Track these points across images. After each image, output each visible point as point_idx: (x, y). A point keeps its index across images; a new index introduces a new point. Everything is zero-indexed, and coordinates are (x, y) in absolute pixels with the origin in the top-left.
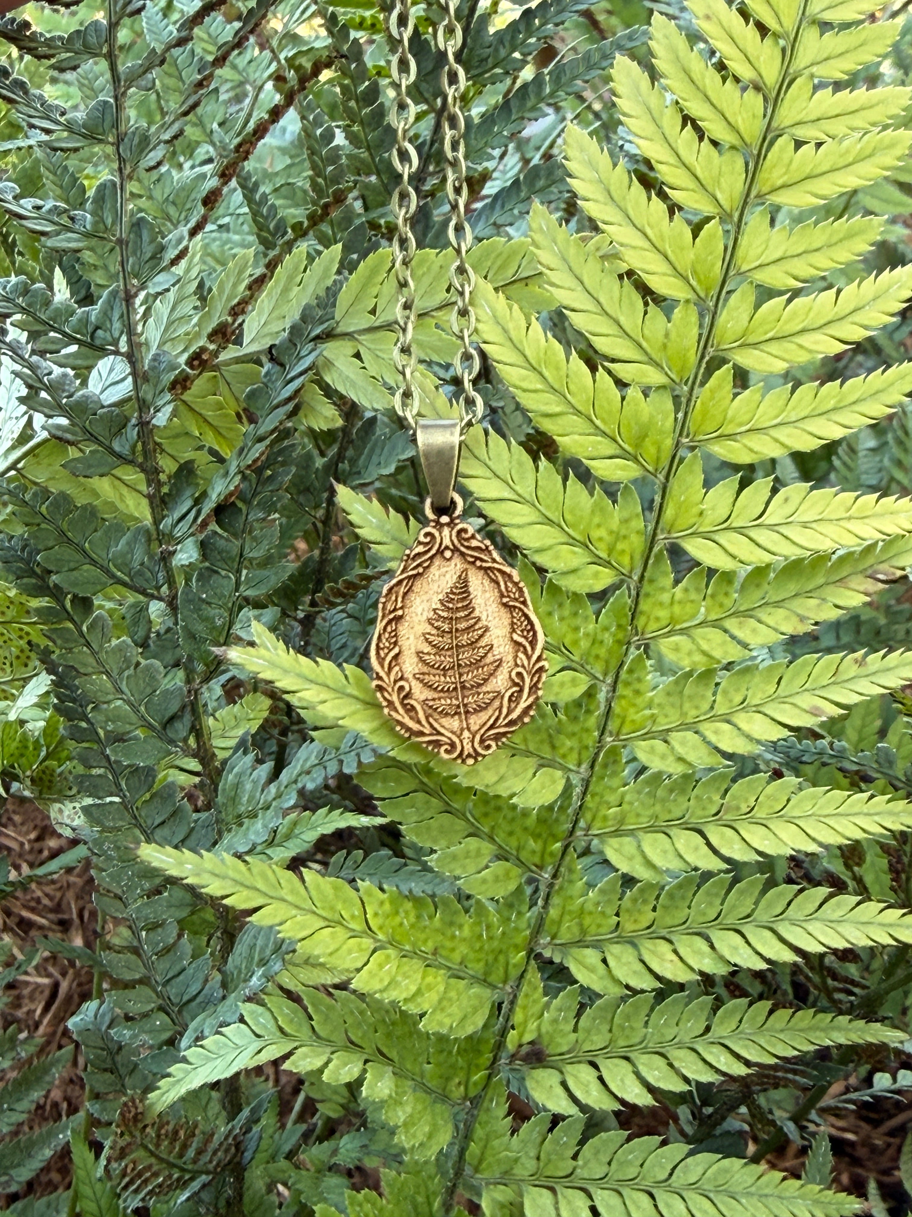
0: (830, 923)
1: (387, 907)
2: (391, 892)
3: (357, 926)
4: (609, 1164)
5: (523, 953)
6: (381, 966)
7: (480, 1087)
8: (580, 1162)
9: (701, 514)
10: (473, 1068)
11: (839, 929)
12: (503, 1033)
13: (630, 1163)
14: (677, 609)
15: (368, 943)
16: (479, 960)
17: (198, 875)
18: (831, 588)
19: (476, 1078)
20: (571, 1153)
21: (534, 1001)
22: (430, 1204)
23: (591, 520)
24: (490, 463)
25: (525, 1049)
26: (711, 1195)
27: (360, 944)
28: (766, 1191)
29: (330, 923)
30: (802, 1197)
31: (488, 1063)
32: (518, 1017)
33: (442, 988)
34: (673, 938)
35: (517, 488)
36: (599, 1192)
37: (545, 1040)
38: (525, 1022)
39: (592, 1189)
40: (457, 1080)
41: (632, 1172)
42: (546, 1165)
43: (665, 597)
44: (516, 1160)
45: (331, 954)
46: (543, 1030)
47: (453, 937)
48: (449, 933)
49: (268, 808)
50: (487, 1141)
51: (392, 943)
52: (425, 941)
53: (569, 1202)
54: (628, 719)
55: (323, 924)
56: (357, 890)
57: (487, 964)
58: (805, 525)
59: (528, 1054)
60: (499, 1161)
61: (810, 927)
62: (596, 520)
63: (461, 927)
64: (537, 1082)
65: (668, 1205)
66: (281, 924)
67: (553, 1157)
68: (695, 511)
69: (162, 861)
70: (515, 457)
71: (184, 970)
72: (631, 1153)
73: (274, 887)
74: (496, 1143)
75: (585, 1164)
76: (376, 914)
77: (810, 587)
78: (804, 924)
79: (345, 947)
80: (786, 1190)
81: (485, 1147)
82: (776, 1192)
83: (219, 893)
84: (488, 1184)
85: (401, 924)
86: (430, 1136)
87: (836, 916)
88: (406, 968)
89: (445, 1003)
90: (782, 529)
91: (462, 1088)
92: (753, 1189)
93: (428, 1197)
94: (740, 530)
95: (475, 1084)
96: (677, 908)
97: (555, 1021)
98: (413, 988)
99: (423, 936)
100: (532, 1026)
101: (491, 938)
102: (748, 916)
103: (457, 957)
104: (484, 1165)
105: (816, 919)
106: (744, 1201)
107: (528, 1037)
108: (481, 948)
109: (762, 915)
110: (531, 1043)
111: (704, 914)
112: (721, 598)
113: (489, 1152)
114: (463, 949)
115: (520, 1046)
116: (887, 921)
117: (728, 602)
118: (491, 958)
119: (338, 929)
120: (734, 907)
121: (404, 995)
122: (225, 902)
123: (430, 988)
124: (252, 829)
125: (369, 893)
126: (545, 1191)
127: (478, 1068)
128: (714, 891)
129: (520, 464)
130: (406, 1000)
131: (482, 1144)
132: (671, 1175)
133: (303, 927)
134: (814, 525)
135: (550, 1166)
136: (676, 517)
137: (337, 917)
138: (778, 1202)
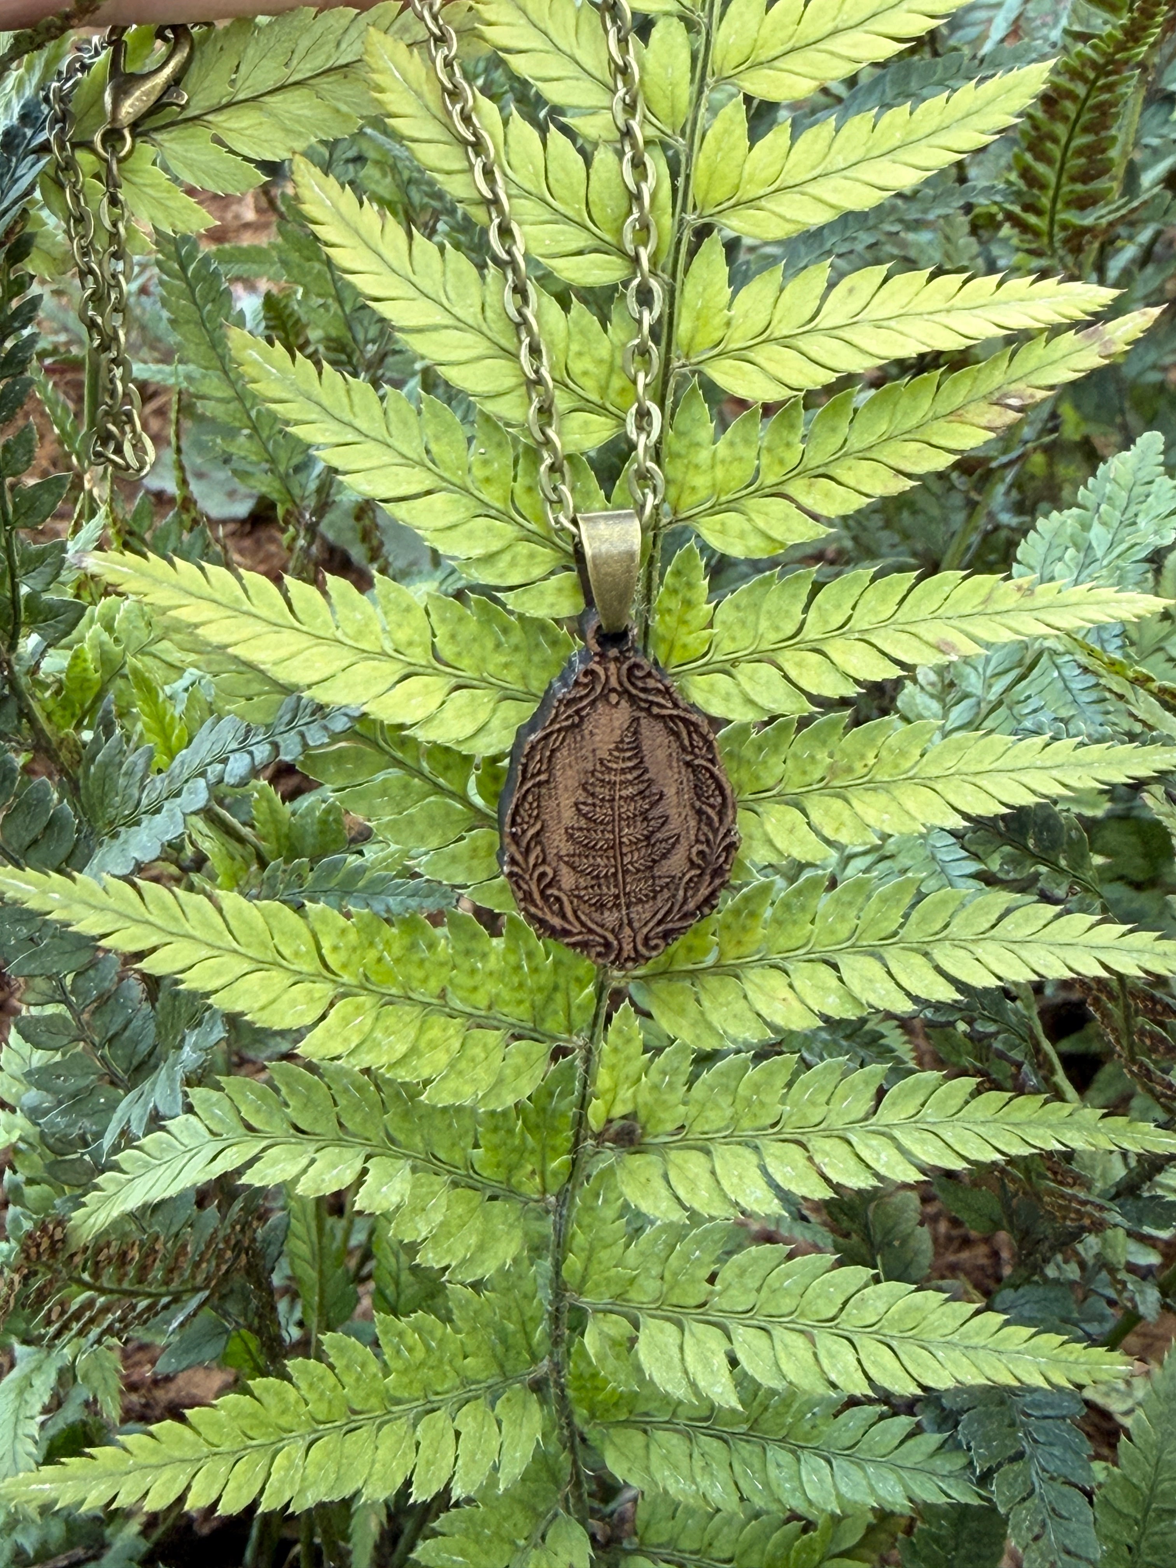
0: (1012, 944)
1: (353, 937)
2: (361, 917)
3: (309, 966)
4: (759, 1290)
5: (590, 989)
6: (346, 1021)
7: (563, 1178)
8: (718, 1287)
9: (728, 324)
10: (549, 1153)
11: (1024, 954)
12: (583, 1103)
13: (787, 1292)
14: (720, 473)
15: (324, 990)
16: (520, 1002)
17: (66, 907)
18: (942, 423)
19: (554, 1164)
20: (706, 1273)
21: (628, 1059)
22: (528, 1336)
23: (568, 348)
24: (414, 278)
25: (616, 1125)
26: (894, 1344)
27: (310, 992)
28: (974, 1342)
29: (261, 966)
30: (1034, 1352)
31: (569, 1145)
32: (603, 1079)
33: (456, 1044)
34: (790, 967)
35: (456, 310)
36: (741, 1330)
37: (642, 1115)
38: (615, 1089)
39: (732, 1326)
40: (530, 1168)
41: (787, 1304)
42: (672, 1288)
43: (703, 456)
44: (632, 1280)
45: (262, 1008)
46: (640, 1100)
47: (473, 971)
48: (466, 966)
49: (158, 811)
50: (592, 1250)
51: (365, 985)
52: (425, 980)
53: (699, 1342)
54: (678, 644)
55: (247, 966)
56: (304, 916)
57: (533, 1007)
58: (878, 325)
59: (618, 1134)
60: (608, 1280)
61: (979, 952)
62: (575, 347)
63: (484, 956)
64: (630, 1172)
65: (831, 1355)
66: (182, 971)
67: (682, 1278)
68: (718, 320)
69: (18, 889)
70: (451, 266)
71: (129, 1021)
72: (788, 1276)
73: (176, 919)
74: (604, 1255)
75: (725, 1289)
76: (335, 948)
77: (913, 422)
78: (971, 947)
79: (285, 997)
80: (1004, 1340)
81: (589, 1259)
82: (991, 1342)
83: (96, 931)
84: (596, 1311)
85: (380, 960)
86: (481, 1248)
87: (1019, 935)
88: (390, 1021)
89: (463, 1065)
90: (845, 334)
91: (538, 1179)
92: (956, 1338)
93: (523, 1323)
94: (786, 342)
95: (555, 1174)
96: (795, 923)
97: (655, 1087)
98: (402, 1049)
99: (420, 974)
100: (626, 1093)
101: (535, 970)
102: (895, 934)
103: (481, 998)
104: (589, 1284)
105: (993, 939)
106: (940, 1354)
107: (619, 1110)
108: (521, 985)
109: (913, 933)
110: (624, 1117)
111: (833, 932)
112: (781, 451)
113: (595, 1267)
114: (492, 987)
115: (610, 1121)
116: (1100, 942)
117: (793, 458)
118: (539, 998)
119: (275, 974)
120: (873, 922)
121: (384, 1060)
122: (103, 943)
123: (433, 1045)
124: (133, 841)
125: (324, 921)
126: (668, 1326)
127: (556, 1151)
128: (846, 898)
129: (459, 275)
130: (392, 1066)
131: (584, 1255)
132: (842, 1309)
133: (219, 974)
134: (892, 323)
135: (677, 1291)
136: (695, 331)
137: (271, 955)
138: (993, 1359)
